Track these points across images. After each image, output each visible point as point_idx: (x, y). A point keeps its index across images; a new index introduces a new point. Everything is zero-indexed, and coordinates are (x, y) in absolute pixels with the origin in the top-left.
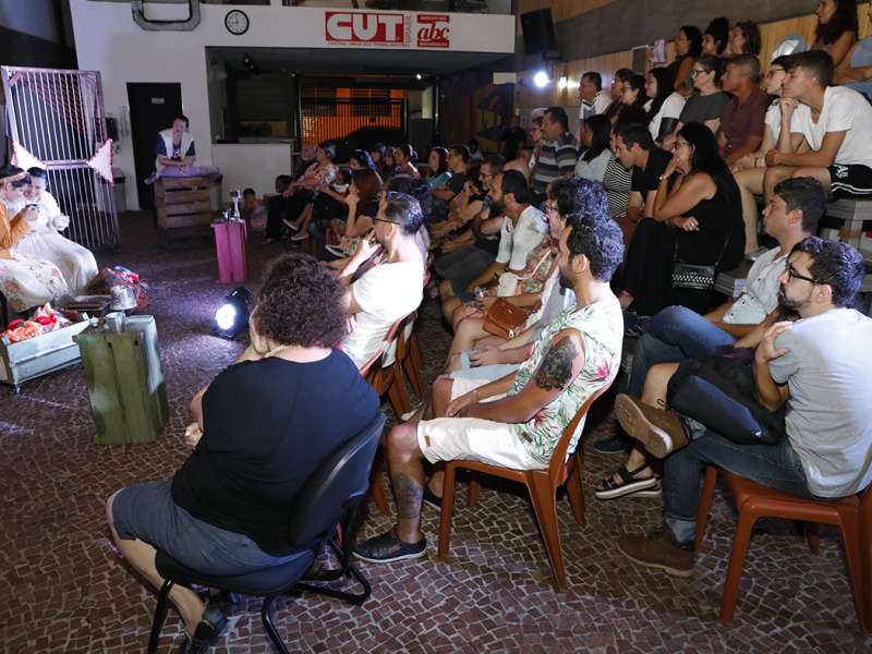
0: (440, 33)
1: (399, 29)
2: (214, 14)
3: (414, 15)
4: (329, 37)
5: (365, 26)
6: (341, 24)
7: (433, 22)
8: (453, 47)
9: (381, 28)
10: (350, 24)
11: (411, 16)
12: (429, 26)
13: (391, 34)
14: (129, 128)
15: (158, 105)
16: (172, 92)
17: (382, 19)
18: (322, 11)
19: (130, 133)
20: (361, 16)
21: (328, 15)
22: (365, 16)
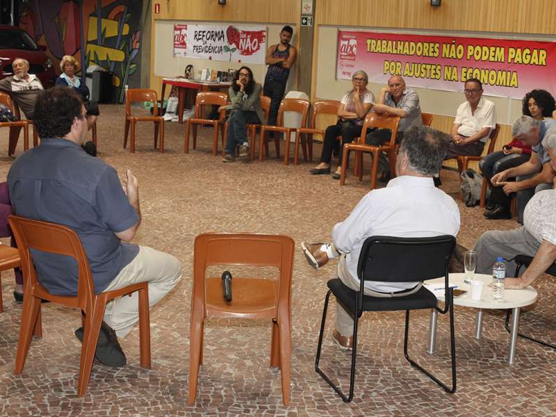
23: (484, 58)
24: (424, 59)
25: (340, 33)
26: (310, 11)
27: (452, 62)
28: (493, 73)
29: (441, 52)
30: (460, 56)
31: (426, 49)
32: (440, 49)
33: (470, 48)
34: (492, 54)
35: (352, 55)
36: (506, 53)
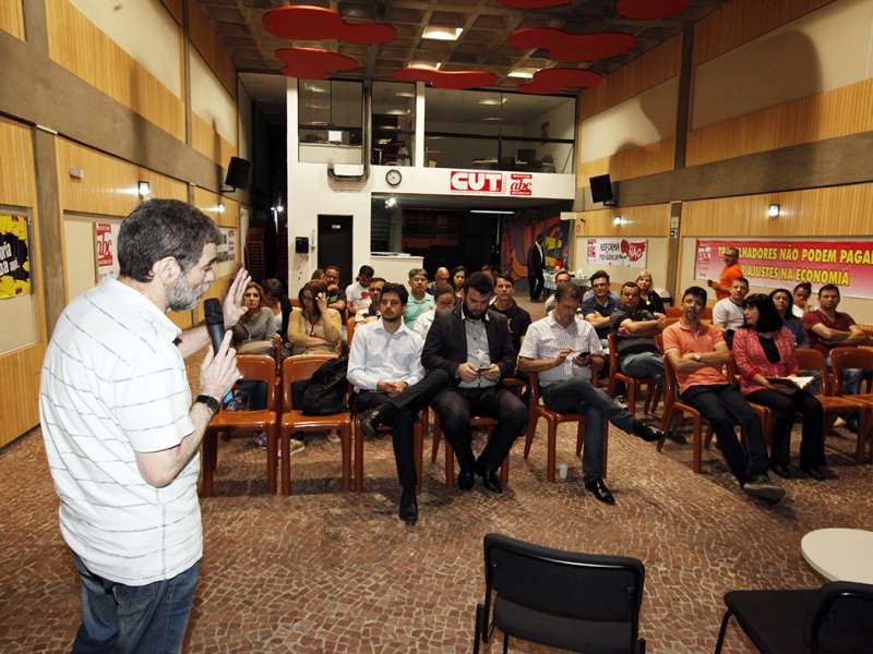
0: (526, 186)
1: (499, 183)
2: (379, 172)
3: (509, 173)
4: (453, 188)
5: (477, 181)
6: (460, 179)
7: (521, 179)
8: (534, 195)
9: (487, 182)
10: (467, 180)
11: (507, 174)
12: (519, 181)
13: (493, 186)
14: (316, 244)
15: (336, 230)
16: (347, 221)
17: (488, 177)
18: (448, 171)
19: (316, 250)
20: (474, 175)
21: (453, 173)
22: (477, 174)
23: (817, 260)
24: (764, 262)
25: (698, 242)
26: (677, 226)
27: (788, 264)
28: (825, 272)
29: (778, 256)
30: (795, 259)
31: (766, 253)
32: (778, 253)
33: (805, 251)
34: (825, 256)
35: (708, 260)
36: (838, 255)
